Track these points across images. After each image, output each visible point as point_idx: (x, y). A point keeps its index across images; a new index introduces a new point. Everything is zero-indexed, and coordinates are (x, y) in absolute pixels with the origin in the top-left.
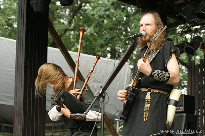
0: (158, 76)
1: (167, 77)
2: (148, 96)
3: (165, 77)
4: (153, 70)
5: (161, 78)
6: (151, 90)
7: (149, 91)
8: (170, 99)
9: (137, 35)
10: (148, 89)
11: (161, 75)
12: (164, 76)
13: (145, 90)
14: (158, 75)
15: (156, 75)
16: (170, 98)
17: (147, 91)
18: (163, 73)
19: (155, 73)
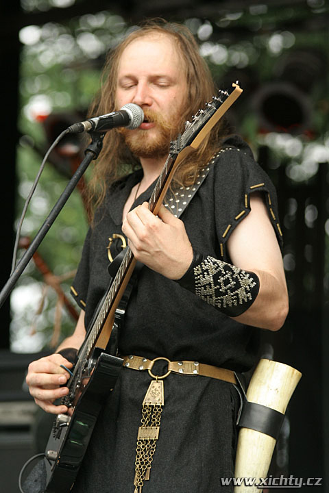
0: (216, 283)
1: (247, 293)
2: (155, 394)
3: (238, 291)
4: (198, 257)
5: (226, 293)
6: (167, 366)
7: (160, 369)
8: (249, 406)
9: (110, 117)
10: (152, 362)
11: (227, 282)
12: (238, 286)
13: (143, 364)
14: (216, 277)
15: (209, 278)
16: (249, 400)
17: (149, 368)
18: (234, 273)
19: (205, 268)
